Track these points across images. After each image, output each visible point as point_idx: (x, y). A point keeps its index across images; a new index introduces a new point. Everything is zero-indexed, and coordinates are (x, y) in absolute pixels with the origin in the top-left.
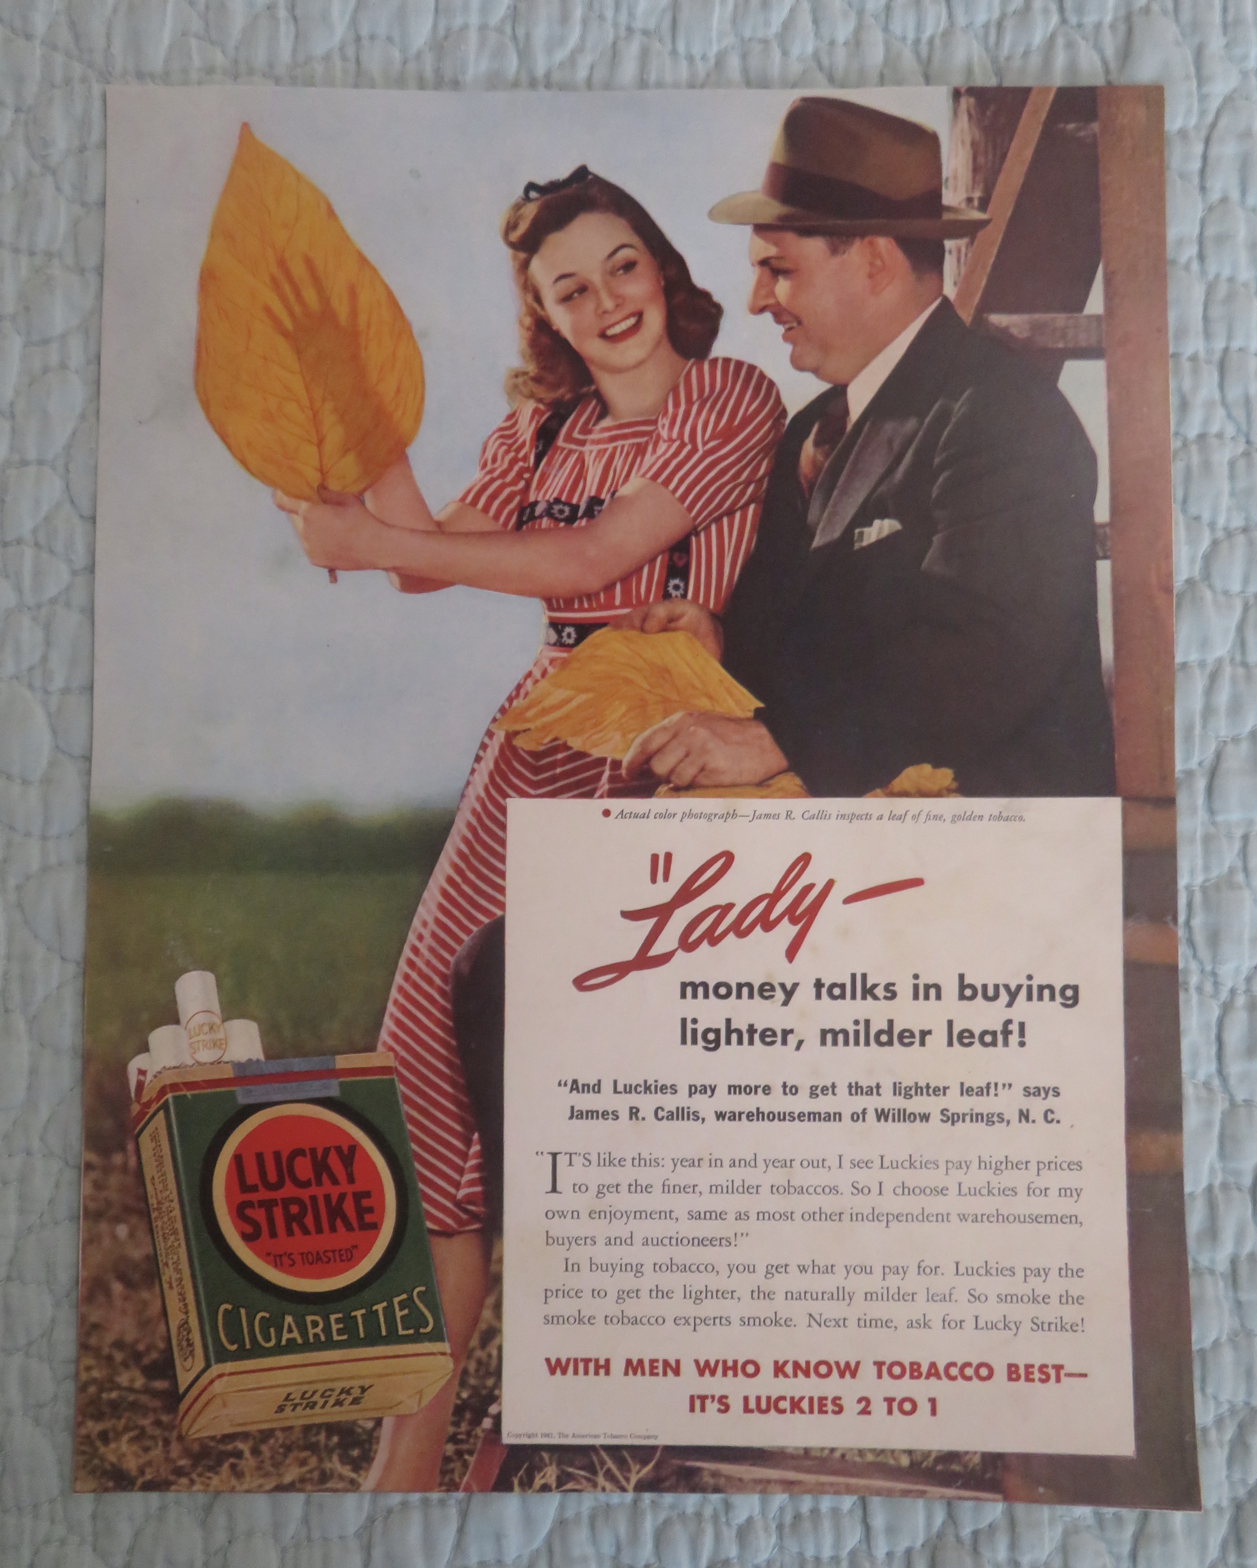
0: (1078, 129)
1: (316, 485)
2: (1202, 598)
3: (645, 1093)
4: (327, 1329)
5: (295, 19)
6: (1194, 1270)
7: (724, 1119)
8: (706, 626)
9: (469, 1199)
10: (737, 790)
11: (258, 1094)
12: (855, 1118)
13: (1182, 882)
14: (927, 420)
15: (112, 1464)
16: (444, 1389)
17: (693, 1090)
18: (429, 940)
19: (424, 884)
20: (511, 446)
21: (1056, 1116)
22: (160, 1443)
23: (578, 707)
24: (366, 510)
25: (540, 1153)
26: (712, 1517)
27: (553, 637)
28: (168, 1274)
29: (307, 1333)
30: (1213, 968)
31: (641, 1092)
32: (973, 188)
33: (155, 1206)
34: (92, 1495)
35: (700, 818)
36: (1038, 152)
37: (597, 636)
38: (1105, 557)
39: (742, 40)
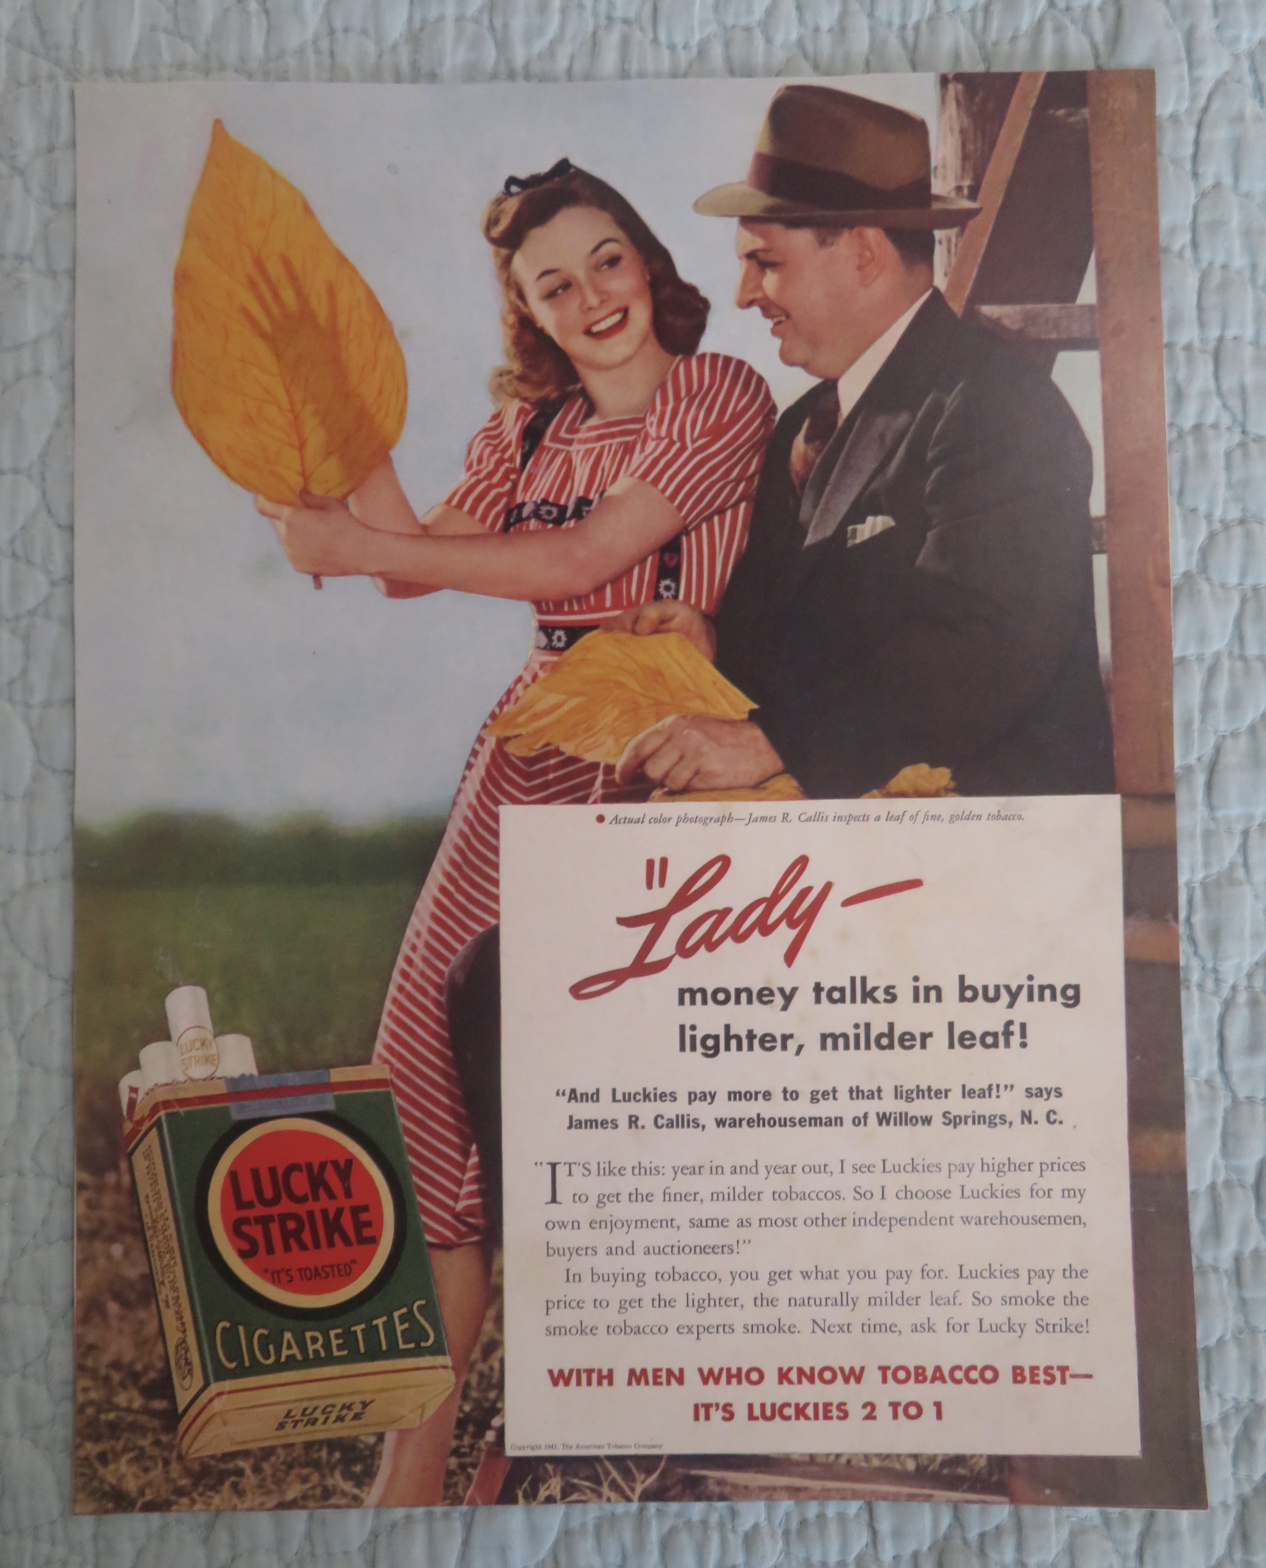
0: (1069, 115)
1: (298, 489)
2: (1199, 592)
3: (645, 1101)
4: (327, 1345)
5: (267, 12)
6: (1197, 1268)
7: (724, 1126)
8: (698, 626)
9: (469, 1211)
10: (732, 792)
11: (253, 1108)
12: (857, 1123)
13: (1183, 879)
14: (920, 414)
15: (113, 1487)
16: (446, 1402)
17: (692, 1097)
18: (422, 950)
19: (417, 894)
20: (496, 446)
21: (1058, 1117)
22: (160, 1465)
23: (570, 711)
24: (351, 515)
25: (539, 1164)
26: (718, 1524)
27: (544, 640)
28: (164, 1293)
29: (307, 1350)
30: (1215, 964)
31: (639, 1100)
32: (962, 177)
33: (150, 1225)
34: (93, 1517)
35: (696, 822)
36: (1027, 139)
37: (587, 639)
38: (1101, 552)
39: (725, 28)
